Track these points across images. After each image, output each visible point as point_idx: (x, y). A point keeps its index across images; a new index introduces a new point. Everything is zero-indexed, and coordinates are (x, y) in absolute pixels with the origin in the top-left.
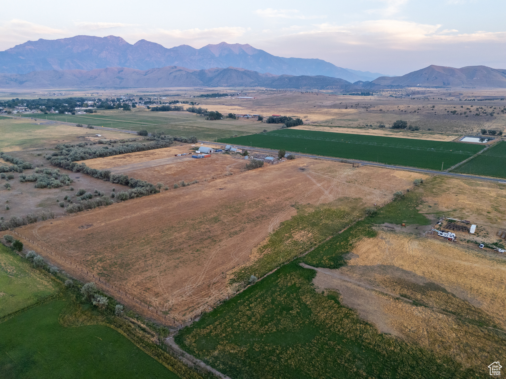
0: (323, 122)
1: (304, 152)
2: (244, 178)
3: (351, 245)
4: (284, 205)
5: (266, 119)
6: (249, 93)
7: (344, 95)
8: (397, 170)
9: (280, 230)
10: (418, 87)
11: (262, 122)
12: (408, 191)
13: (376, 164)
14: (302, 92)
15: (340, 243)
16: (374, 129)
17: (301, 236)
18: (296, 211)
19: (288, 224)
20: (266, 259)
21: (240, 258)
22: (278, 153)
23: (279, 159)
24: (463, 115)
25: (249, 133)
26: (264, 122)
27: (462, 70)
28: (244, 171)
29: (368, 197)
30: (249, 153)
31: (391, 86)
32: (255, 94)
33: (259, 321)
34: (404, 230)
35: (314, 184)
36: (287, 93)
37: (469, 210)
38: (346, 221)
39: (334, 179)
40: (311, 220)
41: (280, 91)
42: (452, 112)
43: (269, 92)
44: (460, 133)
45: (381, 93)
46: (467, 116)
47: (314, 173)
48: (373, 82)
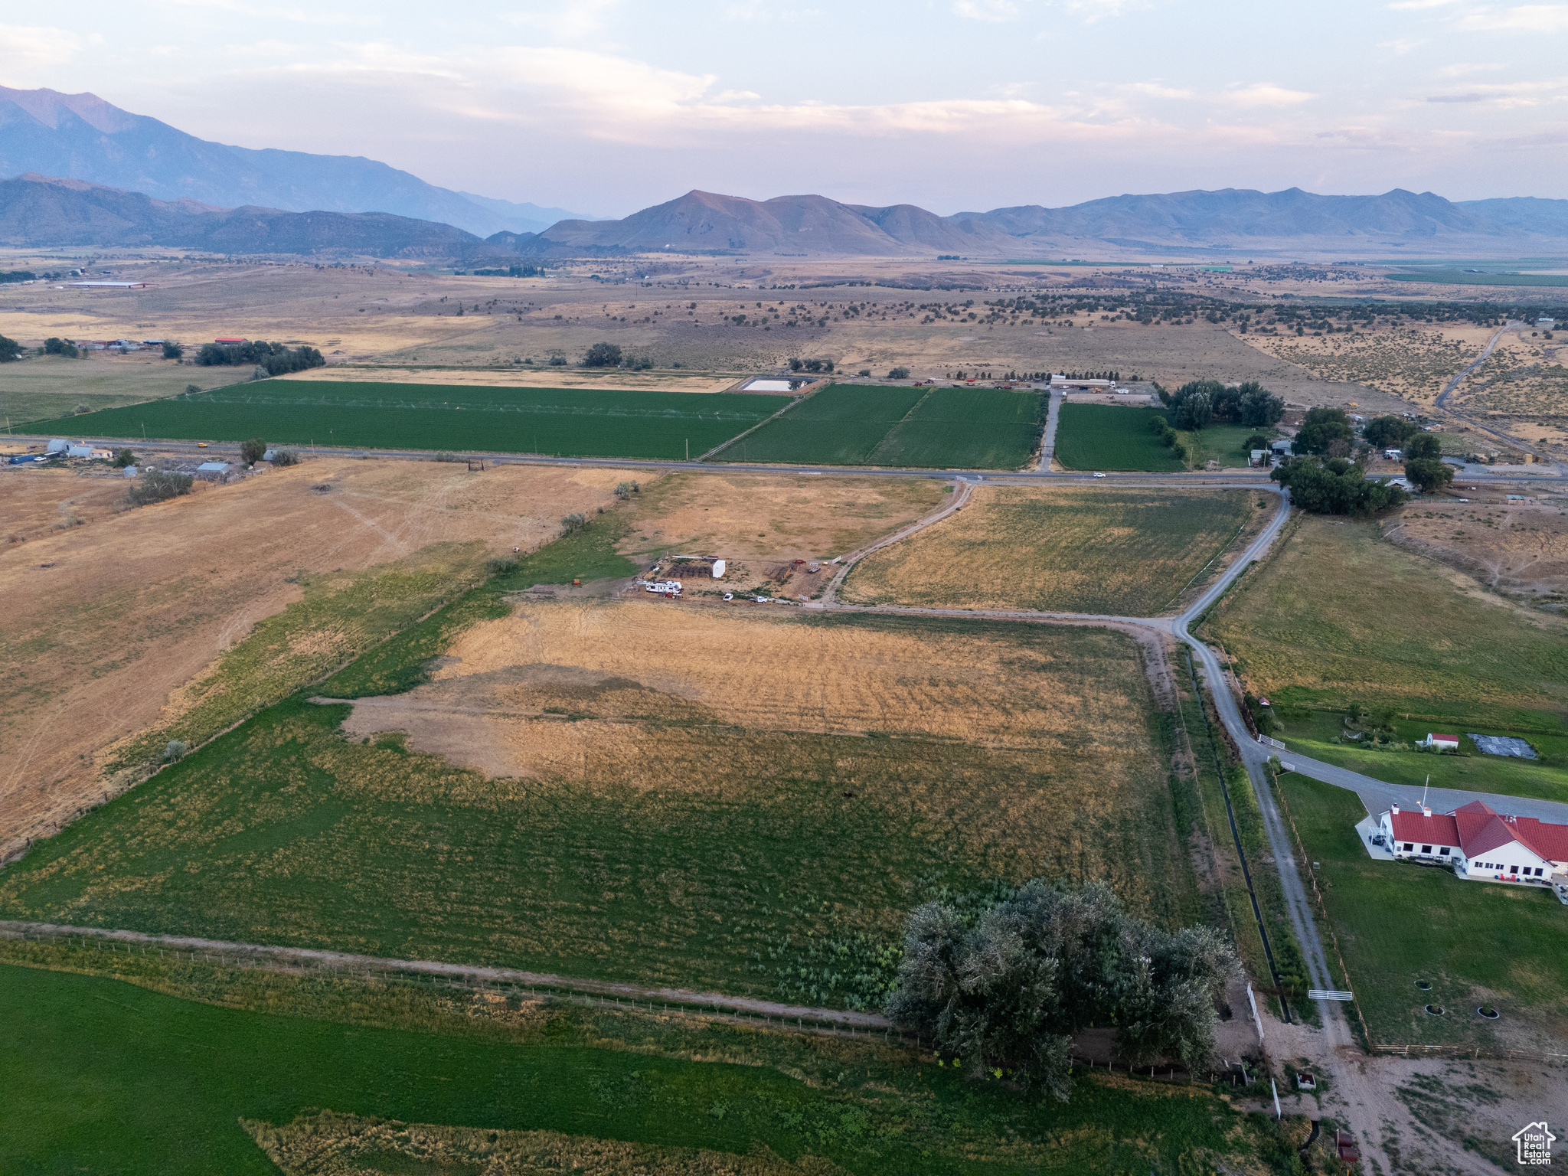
0: (387, 356)
1: (326, 443)
2: (130, 529)
3: (445, 641)
4: (264, 581)
5: (193, 353)
6: (120, 268)
7: (457, 273)
8: (583, 468)
9: (254, 640)
10: (669, 251)
11: (181, 362)
12: (601, 511)
13: (533, 457)
14: (317, 266)
15: (418, 641)
16: (538, 369)
17: (314, 643)
18: (300, 591)
19: (276, 624)
20: (212, 706)
21: (134, 718)
22: (240, 452)
23: (245, 468)
24: (761, 326)
25: (134, 398)
26: (189, 364)
27: (770, 205)
28: (126, 509)
29: (502, 536)
30: (140, 459)
31: (596, 250)
32: (143, 272)
33: (196, 823)
34: (577, 592)
35: (356, 522)
36: (264, 268)
37: (724, 536)
38: (437, 594)
39: (416, 505)
40: (344, 606)
41: (239, 261)
42: (734, 319)
43: (200, 265)
44: (745, 372)
45: (569, 268)
46: (767, 329)
47: (355, 494)
48: (543, 236)
